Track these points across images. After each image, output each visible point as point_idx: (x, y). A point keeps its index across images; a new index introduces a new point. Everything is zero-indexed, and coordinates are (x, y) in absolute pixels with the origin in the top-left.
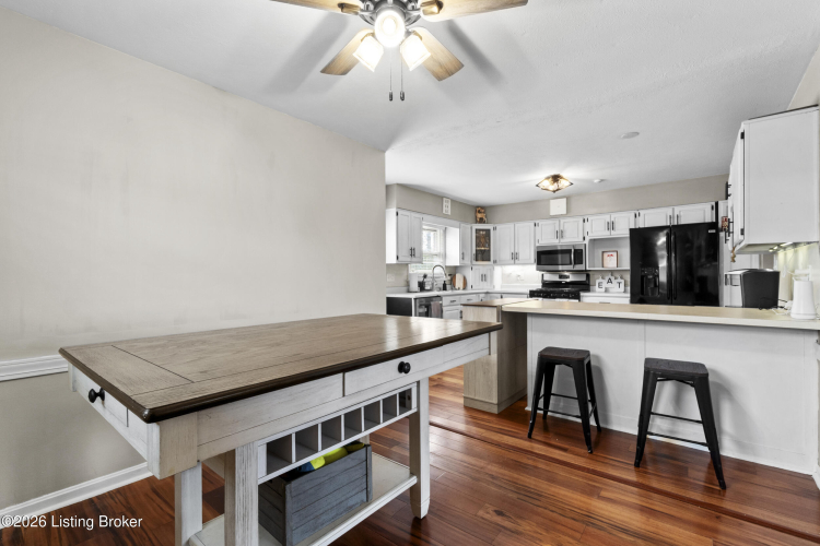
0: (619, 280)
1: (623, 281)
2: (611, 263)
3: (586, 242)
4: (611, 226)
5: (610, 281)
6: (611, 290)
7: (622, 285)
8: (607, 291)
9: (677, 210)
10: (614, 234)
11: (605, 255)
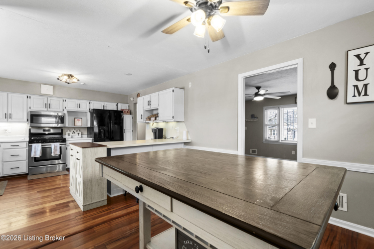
0: (78, 132)
1: (80, 132)
2: (79, 123)
3: (65, 112)
4: (78, 106)
5: (74, 132)
6: (74, 137)
7: (80, 134)
8: (72, 137)
9: (106, 104)
10: (80, 110)
11: (76, 120)
